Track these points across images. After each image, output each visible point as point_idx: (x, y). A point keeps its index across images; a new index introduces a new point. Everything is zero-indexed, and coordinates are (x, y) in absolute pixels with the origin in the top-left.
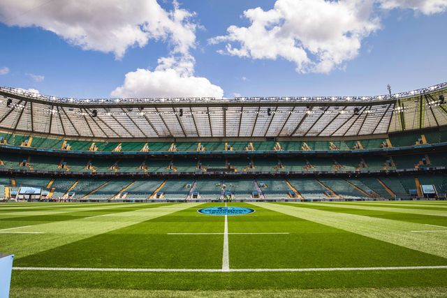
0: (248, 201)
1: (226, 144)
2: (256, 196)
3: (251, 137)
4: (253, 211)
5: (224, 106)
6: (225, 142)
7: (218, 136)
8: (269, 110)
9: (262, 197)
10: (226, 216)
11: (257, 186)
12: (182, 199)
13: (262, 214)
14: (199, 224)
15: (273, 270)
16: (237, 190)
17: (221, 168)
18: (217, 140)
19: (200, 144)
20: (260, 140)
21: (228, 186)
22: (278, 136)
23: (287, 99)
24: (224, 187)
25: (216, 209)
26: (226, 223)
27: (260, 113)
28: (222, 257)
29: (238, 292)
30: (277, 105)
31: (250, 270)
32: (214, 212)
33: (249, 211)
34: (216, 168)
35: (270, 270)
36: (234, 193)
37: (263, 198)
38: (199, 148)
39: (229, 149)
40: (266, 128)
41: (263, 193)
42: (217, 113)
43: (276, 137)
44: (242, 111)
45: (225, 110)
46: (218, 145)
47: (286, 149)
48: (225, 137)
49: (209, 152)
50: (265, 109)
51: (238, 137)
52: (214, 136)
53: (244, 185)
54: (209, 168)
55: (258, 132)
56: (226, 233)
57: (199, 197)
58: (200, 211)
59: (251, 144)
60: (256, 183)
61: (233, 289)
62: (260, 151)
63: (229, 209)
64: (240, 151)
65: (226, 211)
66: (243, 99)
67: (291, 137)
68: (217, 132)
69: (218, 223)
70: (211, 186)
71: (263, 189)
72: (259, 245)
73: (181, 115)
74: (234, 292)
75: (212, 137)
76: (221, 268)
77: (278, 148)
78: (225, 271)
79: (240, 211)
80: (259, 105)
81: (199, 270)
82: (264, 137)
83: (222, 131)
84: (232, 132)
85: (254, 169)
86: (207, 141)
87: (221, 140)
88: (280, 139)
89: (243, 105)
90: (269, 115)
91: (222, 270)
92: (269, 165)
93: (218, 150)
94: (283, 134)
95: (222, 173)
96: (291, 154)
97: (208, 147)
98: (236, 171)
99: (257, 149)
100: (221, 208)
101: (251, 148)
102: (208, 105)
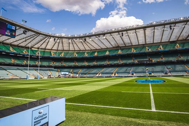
0: (162, 76)
1: (147, 47)
2: (166, 73)
3: (161, 42)
4: (165, 81)
5: (144, 28)
6: (146, 47)
7: (142, 44)
8: (171, 26)
9: (169, 74)
10: (150, 84)
11: (166, 68)
12: (127, 76)
13: (171, 83)
14: (137, 87)
15: (182, 113)
16: (155, 70)
17: (145, 60)
18: (142, 46)
19: (133, 49)
20: (166, 43)
21: (150, 69)
22: (178, 40)
23: (182, 18)
24: (147, 69)
25: (144, 80)
26: (151, 88)
27: (165, 29)
28: (151, 104)
29: (162, 122)
30: (175, 23)
31: (168, 112)
32: (143, 82)
33: (163, 81)
34: (142, 60)
35: (180, 113)
36: (153, 72)
37: (171, 75)
38: (133, 51)
39: (149, 50)
40: (169, 37)
41: (170, 72)
42: (141, 32)
43: (176, 41)
44: (154, 29)
45: (145, 30)
46: (143, 48)
47: (183, 47)
48: (146, 44)
49: (138, 52)
50: (168, 26)
51: (153, 43)
52: (140, 44)
53: (159, 68)
54: (139, 60)
55: (165, 39)
56: (151, 92)
57: (135, 75)
58: (136, 81)
59: (161, 46)
60: (165, 67)
61: (159, 120)
62: (167, 49)
63: (151, 80)
64: (155, 50)
65: (149, 81)
66: (154, 23)
67: (186, 40)
68: (142, 41)
69: (146, 87)
70: (140, 69)
71: (170, 70)
72: (171, 99)
73: (122, 36)
74: (160, 122)
75: (139, 45)
76: (151, 109)
77: (178, 47)
78: (154, 111)
79: (158, 82)
80: (164, 25)
81: (140, 109)
82: (169, 41)
83: (144, 41)
84: (149, 41)
85: (164, 59)
86: (136, 47)
87: (144, 46)
88: (178, 42)
89: (154, 26)
90: (171, 29)
91: (152, 110)
92: (172, 56)
93: (143, 51)
94: (180, 38)
95: (146, 62)
96: (186, 49)
97: (137, 50)
98: (153, 61)
99: (165, 48)
100: (146, 80)
101: (161, 48)
102: (135, 29)
